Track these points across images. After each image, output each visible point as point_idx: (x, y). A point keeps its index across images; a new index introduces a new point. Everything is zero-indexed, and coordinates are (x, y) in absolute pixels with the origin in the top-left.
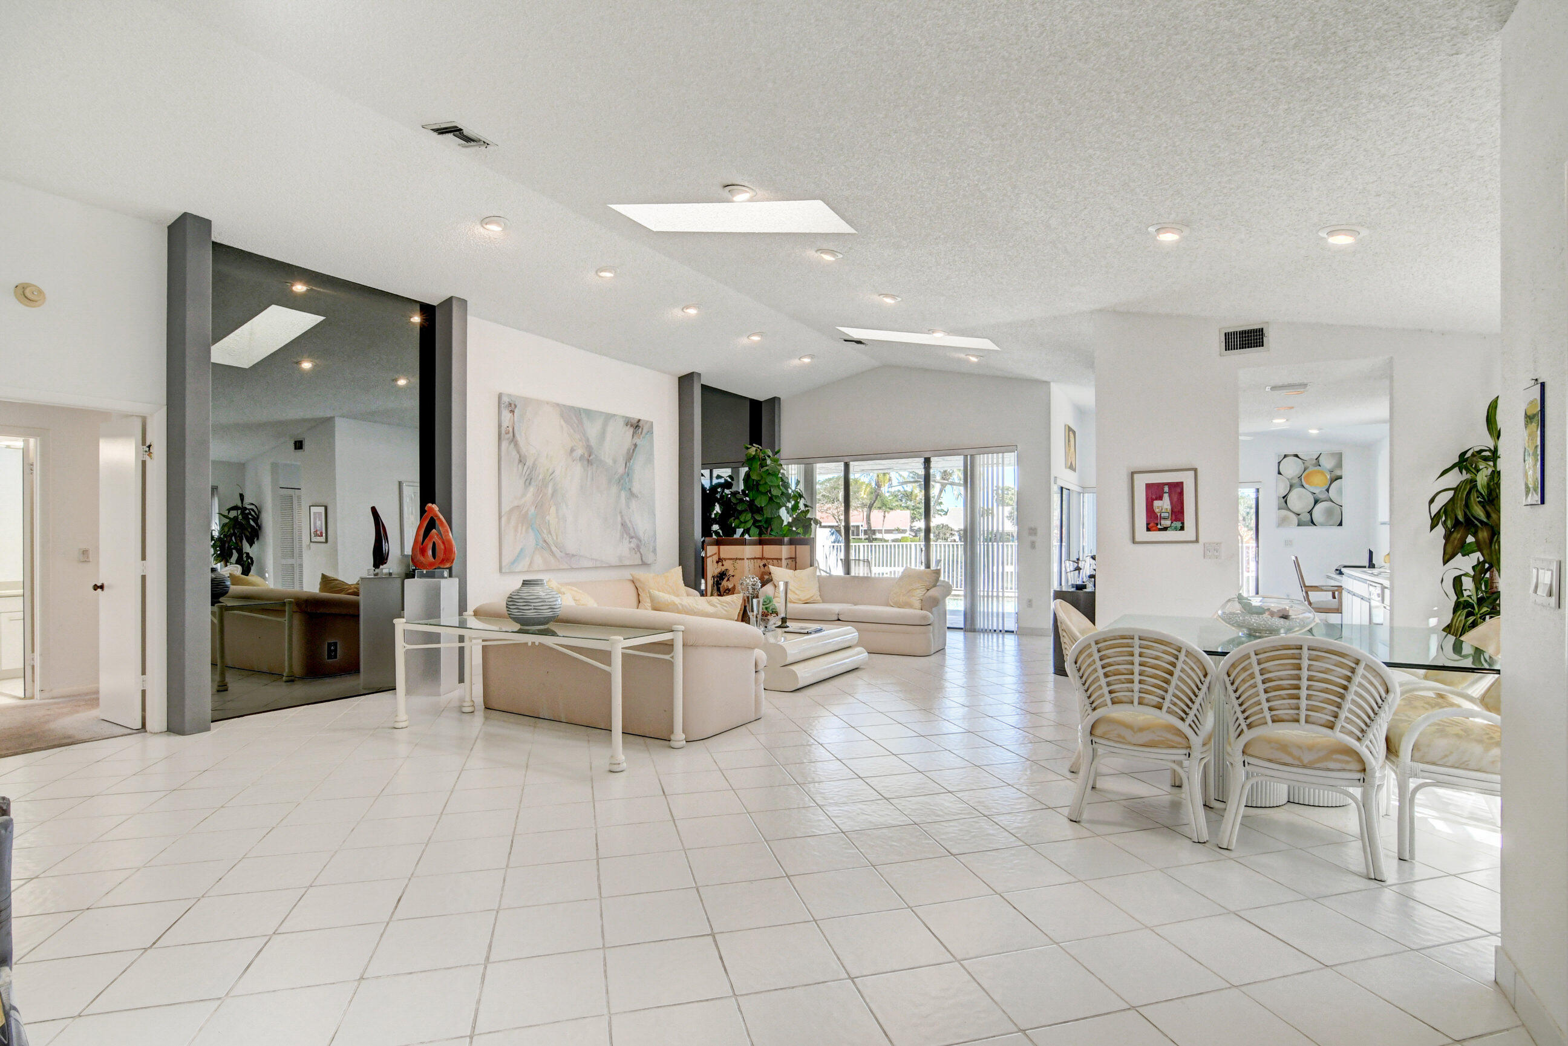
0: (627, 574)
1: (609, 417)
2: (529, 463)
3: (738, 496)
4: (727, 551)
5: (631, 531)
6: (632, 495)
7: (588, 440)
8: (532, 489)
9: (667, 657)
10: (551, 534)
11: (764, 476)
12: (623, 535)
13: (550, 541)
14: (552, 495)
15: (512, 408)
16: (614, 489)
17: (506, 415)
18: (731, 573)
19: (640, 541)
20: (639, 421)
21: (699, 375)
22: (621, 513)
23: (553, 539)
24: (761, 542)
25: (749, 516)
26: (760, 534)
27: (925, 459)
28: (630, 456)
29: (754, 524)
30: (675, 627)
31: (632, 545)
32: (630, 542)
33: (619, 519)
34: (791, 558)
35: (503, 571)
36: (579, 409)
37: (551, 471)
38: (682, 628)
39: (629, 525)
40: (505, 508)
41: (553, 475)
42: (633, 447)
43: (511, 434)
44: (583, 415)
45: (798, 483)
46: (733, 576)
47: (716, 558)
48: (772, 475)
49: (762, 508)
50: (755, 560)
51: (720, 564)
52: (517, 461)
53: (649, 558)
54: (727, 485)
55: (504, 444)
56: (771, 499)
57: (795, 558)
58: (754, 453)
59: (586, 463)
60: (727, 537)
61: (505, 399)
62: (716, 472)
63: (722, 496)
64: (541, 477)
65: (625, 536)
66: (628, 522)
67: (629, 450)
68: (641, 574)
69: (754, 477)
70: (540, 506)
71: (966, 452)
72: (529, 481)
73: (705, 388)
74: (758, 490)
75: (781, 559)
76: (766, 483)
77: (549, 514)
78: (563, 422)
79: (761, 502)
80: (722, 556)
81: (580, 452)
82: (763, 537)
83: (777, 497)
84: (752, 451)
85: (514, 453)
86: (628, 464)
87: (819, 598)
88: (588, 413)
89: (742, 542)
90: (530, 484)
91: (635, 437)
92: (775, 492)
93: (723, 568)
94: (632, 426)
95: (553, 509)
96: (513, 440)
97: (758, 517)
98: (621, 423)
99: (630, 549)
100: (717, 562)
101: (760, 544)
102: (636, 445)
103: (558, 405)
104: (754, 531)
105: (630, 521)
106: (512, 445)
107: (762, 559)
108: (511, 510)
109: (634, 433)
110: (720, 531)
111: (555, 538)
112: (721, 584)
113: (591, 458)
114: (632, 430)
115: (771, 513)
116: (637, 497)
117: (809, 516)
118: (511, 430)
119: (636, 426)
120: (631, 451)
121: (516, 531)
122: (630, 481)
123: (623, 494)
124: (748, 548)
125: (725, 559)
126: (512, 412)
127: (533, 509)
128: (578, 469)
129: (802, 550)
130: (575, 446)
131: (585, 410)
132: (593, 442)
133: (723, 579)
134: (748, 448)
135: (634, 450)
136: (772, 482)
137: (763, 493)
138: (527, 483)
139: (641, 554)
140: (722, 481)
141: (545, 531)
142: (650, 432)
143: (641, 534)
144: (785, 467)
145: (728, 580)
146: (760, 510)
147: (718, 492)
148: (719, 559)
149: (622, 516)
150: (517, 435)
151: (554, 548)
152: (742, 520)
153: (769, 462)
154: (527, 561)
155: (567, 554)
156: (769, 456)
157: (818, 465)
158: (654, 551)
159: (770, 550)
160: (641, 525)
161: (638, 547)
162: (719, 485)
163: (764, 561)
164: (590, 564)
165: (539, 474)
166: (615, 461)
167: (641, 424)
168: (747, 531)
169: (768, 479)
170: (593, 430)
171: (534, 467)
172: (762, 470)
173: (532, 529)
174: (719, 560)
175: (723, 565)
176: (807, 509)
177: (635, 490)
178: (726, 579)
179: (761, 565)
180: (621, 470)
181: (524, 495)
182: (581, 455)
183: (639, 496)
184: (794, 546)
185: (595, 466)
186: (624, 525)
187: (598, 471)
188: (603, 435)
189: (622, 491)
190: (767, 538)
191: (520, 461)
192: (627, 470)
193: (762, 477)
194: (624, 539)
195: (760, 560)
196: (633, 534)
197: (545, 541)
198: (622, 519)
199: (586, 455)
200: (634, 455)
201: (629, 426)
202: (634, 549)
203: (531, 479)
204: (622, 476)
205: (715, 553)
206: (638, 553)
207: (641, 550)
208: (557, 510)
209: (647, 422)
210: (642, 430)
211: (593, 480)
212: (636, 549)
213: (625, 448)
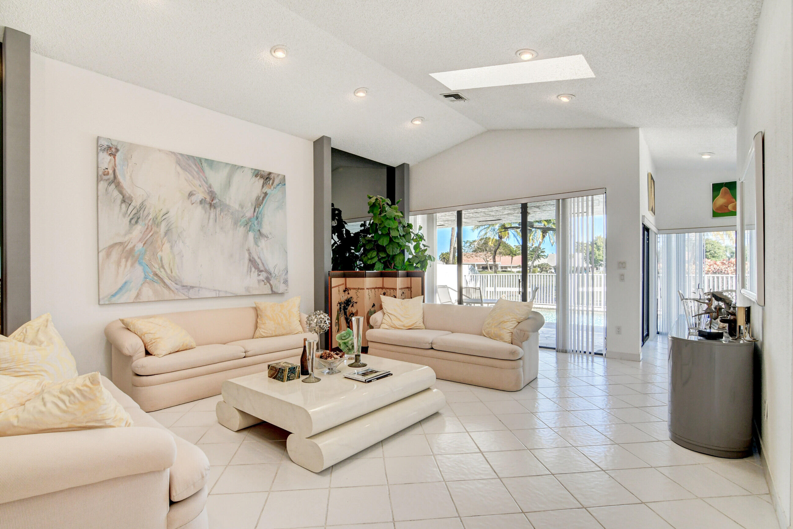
0: (250, 302)
1: (235, 168)
2: (136, 203)
4: (352, 282)
5: (261, 266)
6: (261, 234)
7: (210, 187)
8: (139, 227)
10: (164, 268)
11: (383, 220)
12: (251, 269)
13: (162, 274)
14: (166, 234)
15: (113, 151)
16: (241, 230)
17: (106, 159)
18: (354, 300)
19: (271, 274)
20: (270, 173)
21: (329, 139)
22: (248, 250)
23: (166, 273)
24: (382, 275)
25: (374, 254)
26: (383, 269)
27: (522, 204)
28: (259, 202)
31: (261, 278)
32: (259, 275)
33: (247, 255)
34: (408, 288)
35: (101, 302)
36: (200, 159)
37: (164, 211)
39: (258, 261)
40: (105, 243)
41: (167, 215)
42: (263, 195)
43: (111, 176)
44: (205, 165)
45: (421, 228)
46: (356, 303)
47: (342, 288)
48: (390, 219)
49: (385, 247)
50: (376, 290)
51: (347, 292)
52: (119, 201)
53: (281, 288)
55: (104, 185)
56: (391, 240)
57: (411, 288)
59: (208, 206)
61: (105, 143)
64: (151, 217)
65: (253, 269)
66: (256, 258)
67: (258, 198)
68: (266, 304)
69: (376, 221)
70: (149, 243)
71: (558, 197)
72: (135, 220)
73: (334, 151)
74: (381, 232)
75: (396, 289)
76: (385, 226)
77: (162, 250)
78: (178, 168)
79: (384, 242)
80: (348, 287)
81: (200, 196)
83: (396, 237)
85: (116, 193)
86: (257, 209)
87: (422, 324)
88: (211, 163)
89: (363, 275)
90: (137, 222)
91: (265, 187)
92: (394, 234)
93: (349, 296)
94: (262, 177)
95: (167, 246)
96: (115, 181)
97: (382, 255)
98: (250, 174)
99: (259, 281)
100: (344, 291)
101: (381, 277)
102: (266, 194)
103: (172, 153)
104: (378, 266)
105: (259, 258)
106: (113, 186)
107: (382, 288)
108: (114, 246)
109: (264, 183)
111: (169, 272)
112: (347, 309)
113: (214, 202)
114: (261, 181)
115: (393, 251)
116: (267, 237)
117: (427, 253)
118: (111, 171)
119: (267, 178)
120: (261, 198)
121: (119, 264)
122: (260, 224)
123: (251, 235)
124: (367, 280)
125: (350, 289)
126: (113, 155)
127: (140, 245)
128: (199, 212)
129: (416, 281)
130: (195, 191)
131: (206, 160)
132: (216, 188)
133: (349, 305)
135: (264, 198)
136: (389, 225)
137: (383, 235)
138: (133, 221)
139: (271, 285)
141: (156, 266)
142: (283, 182)
143: (272, 270)
144: (411, 216)
145: (352, 306)
146: (383, 249)
148: (346, 288)
149: (250, 254)
150: (120, 178)
151: (167, 281)
152: (369, 257)
153: (388, 209)
154: (133, 293)
155: (184, 286)
157: (438, 215)
158: (286, 282)
159: (388, 282)
160: (272, 260)
161: (268, 279)
163: (384, 291)
164: (213, 294)
165: (149, 214)
166: (242, 206)
167: (272, 176)
170: (216, 178)
171: (142, 206)
172: (381, 215)
173: (140, 264)
175: (348, 294)
176: (425, 248)
177: (264, 231)
178: (351, 305)
180: (249, 213)
181: (129, 232)
182: (202, 199)
183: (270, 236)
184: (409, 278)
185: (218, 209)
186: (252, 261)
187: (222, 214)
188: (228, 183)
189: (250, 232)
190: (390, 271)
191: (124, 201)
192: (255, 214)
193: (382, 222)
194: (252, 272)
195: (380, 290)
196: (262, 268)
197: (156, 275)
198: (250, 256)
199: (208, 199)
200: (264, 202)
201: (259, 177)
202: (263, 281)
203: (138, 218)
204: (250, 219)
205: (343, 284)
206: (268, 284)
207: (271, 282)
208: (172, 247)
209: (279, 175)
210: (274, 181)
211: (216, 221)
212: (266, 281)
213: (254, 196)
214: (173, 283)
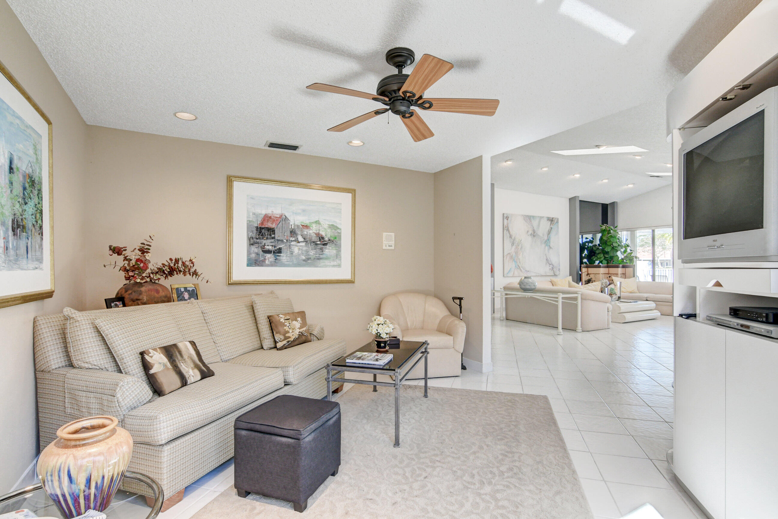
0: (549, 279)
1: (541, 218)
2: (513, 237)
3: (597, 247)
4: (591, 270)
6: (550, 248)
7: (533, 228)
8: (514, 247)
9: (575, 302)
10: (520, 263)
11: (609, 238)
13: (520, 266)
14: (521, 249)
15: (507, 218)
16: (543, 245)
17: (505, 221)
18: (593, 280)
19: (553, 266)
20: (553, 218)
21: (578, 197)
22: (546, 255)
24: (608, 267)
25: (602, 255)
26: (608, 263)
28: (549, 233)
29: (604, 259)
30: (578, 293)
32: (549, 266)
33: (545, 258)
34: (623, 274)
35: (505, 276)
36: (530, 216)
37: (520, 240)
38: (581, 293)
39: (549, 259)
40: (505, 254)
43: (507, 228)
44: (532, 218)
45: (627, 240)
46: (595, 281)
47: (586, 273)
48: (613, 237)
49: (608, 252)
50: (605, 274)
51: (588, 276)
53: (557, 273)
54: (591, 242)
55: (505, 231)
56: (613, 248)
57: (625, 274)
58: (604, 228)
59: (533, 236)
60: (591, 264)
61: (505, 215)
62: (585, 236)
63: (588, 247)
64: (517, 242)
65: (547, 264)
66: (548, 258)
67: (549, 231)
68: (554, 279)
69: (605, 238)
70: (516, 253)
72: (513, 244)
73: (581, 201)
74: (606, 244)
75: (618, 274)
76: (610, 241)
77: (520, 256)
78: (524, 221)
79: (608, 249)
80: (589, 273)
81: (530, 232)
82: (609, 264)
83: (616, 247)
84: (604, 227)
85: (508, 234)
86: (548, 236)
87: (637, 291)
88: (533, 217)
89: (598, 266)
90: (513, 245)
91: (551, 225)
92: (615, 245)
93: (590, 278)
94: (550, 220)
95: (521, 254)
96: (508, 230)
97: (606, 256)
98: (546, 219)
99: (549, 269)
100: (587, 275)
102: (552, 228)
103: (522, 215)
104: (605, 262)
106: (507, 232)
107: (608, 274)
108: (507, 255)
109: (551, 223)
110: (587, 262)
111: (522, 265)
113: (535, 234)
115: (613, 254)
117: (632, 255)
118: (507, 226)
119: (552, 220)
121: (508, 262)
122: (549, 242)
123: (547, 248)
124: (601, 269)
125: (591, 274)
126: (507, 220)
127: (514, 254)
128: (530, 238)
129: (629, 270)
130: (529, 230)
132: (535, 229)
133: (590, 282)
134: (601, 226)
135: (551, 230)
136: (613, 240)
137: (608, 245)
139: (554, 271)
140: (588, 240)
141: (518, 262)
142: (557, 222)
143: (554, 263)
144: (620, 233)
146: (607, 253)
147: (586, 245)
149: (546, 256)
150: (509, 228)
151: (521, 268)
152: (599, 257)
153: (612, 231)
154: (512, 273)
155: (526, 271)
156: (612, 229)
157: (638, 231)
158: (559, 270)
159: (612, 270)
160: (554, 260)
161: (553, 268)
162: (587, 242)
163: (610, 275)
164: (534, 274)
166: (543, 235)
167: (554, 219)
168: (601, 262)
169: (612, 239)
170: (535, 223)
171: (515, 238)
172: (608, 235)
173: (514, 261)
174: (588, 274)
175: (590, 276)
177: (551, 246)
179: (608, 276)
180: (546, 238)
181: (512, 249)
183: (553, 248)
184: (624, 269)
185: (536, 237)
186: (547, 260)
187: (537, 239)
188: (539, 225)
189: (546, 246)
190: (611, 265)
191: (510, 237)
192: (548, 238)
193: (608, 238)
195: (607, 275)
196: (550, 263)
197: (518, 266)
199: (533, 233)
200: (551, 232)
202: (551, 269)
204: (546, 240)
205: (586, 272)
209: (556, 218)
210: (554, 221)
211: (535, 242)
213: (547, 230)
214: (523, 269)
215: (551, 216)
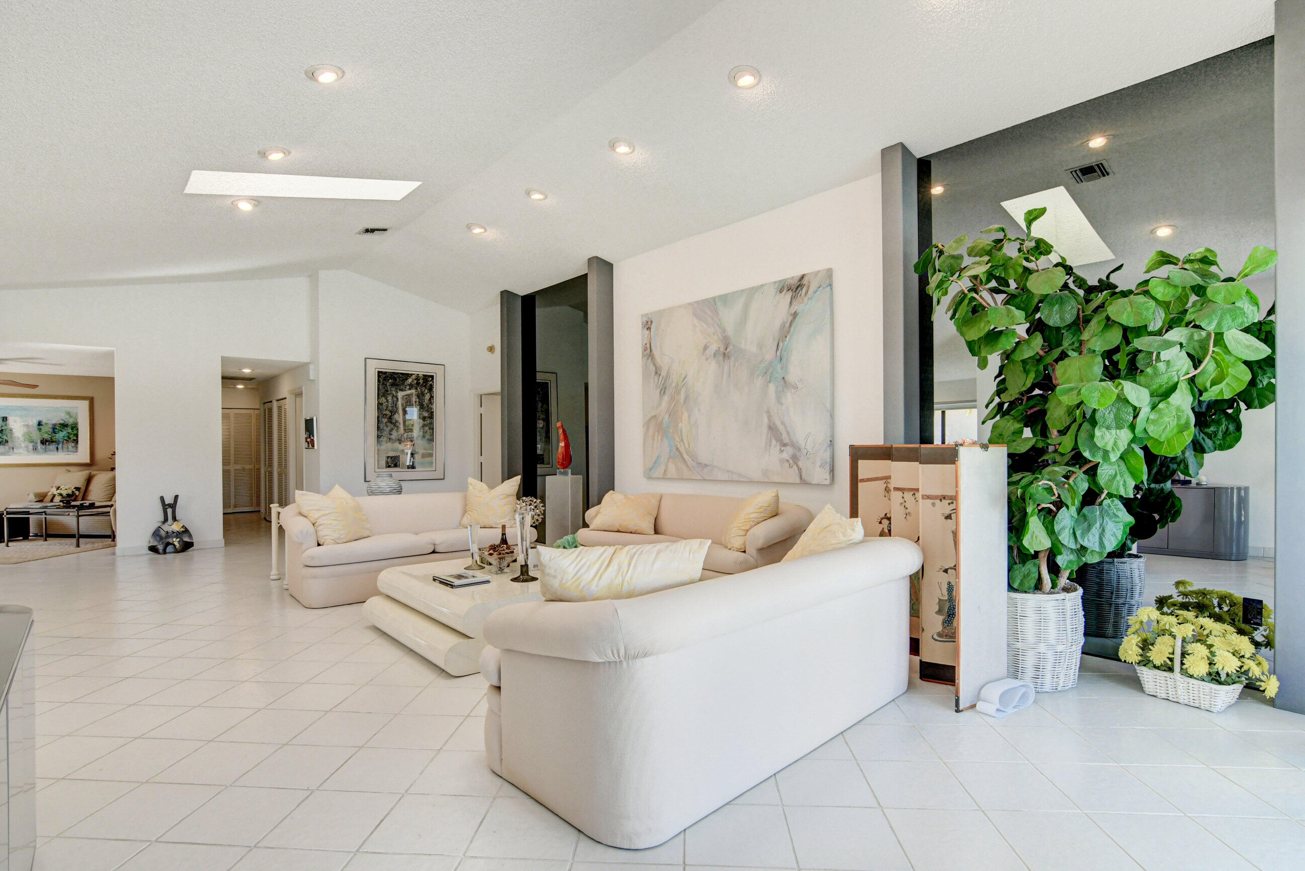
1: (751, 292)
2: (664, 373)
5: (784, 435)
6: (786, 386)
7: (724, 331)
8: (666, 398)
10: (683, 442)
12: (771, 442)
13: (682, 449)
14: (685, 401)
15: (649, 325)
16: (759, 382)
17: (645, 333)
19: (800, 450)
20: (801, 278)
22: (768, 412)
23: (685, 446)
28: (785, 331)
31: (785, 456)
32: (782, 451)
33: (766, 420)
35: (647, 476)
36: (714, 299)
37: (683, 376)
39: (781, 428)
40: (646, 419)
41: (686, 380)
42: (790, 318)
43: (649, 350)
44: (719, 304)
52: (653, 373)
55: (644, 360)
59: (721, 358)
61: (644, 320)
64: (674, 385)
65: (774, 442)
66: (778, 423)
67: (783, 326)
70: (673, 413)
72: (663, 391)
77: (681, 421)
78: (694, 320)
81: (714, 347)
85: (652, 366)
86: (781, 344)
90: (664, 393)
91: (794, 303)
94: (789, 289)
95: (686, 415)
96: (651, 354)
98: (771, 292)
99: (782, 461)
102: (795, 315)
103: (693, 304)
105: (782, 423)
106: (650, 360)
108: (648, 421)
109: (793, 299)
111: (687, 447)
113: (728, 350)
114: (789, 296)
116: (796, 388)
118: (648, 345)
119: (799, 287)
120: (787, 325)
121: (653, 439)
122: (785, 368)
123: (771, 387)
126: (650, 328)
127: (667, 416)
128: (712, 367)
130: (708, 342)
131: (719, 297)
132: (730, 332)
135: (789, 323)
138: (662, 392)
139: (800, 469)
141: (678, 440)
143: (802, 443)
149: (769, 417)
150: (653, 349)
151: (685, 456)
154: (661, 469)
155: (698, 464)
158: (825, 464)
160: (801, 427)
161: (795, 458)
165: (672, 381)
166: (760, 346)
167: (803, 281)
170: (729, 317)
171: (668, 375)
173: (667, 437)
177: (791, 378)
180: (770, 355)
181: (659, 405)
182: (716, 350)
183: (799, 385)
185: (733, 359)
186: (772, 428)
187: (736, 365)
188: (744, 318)
189: (771, 384)
191: (656, 373)
192: (778, 353)
194: (772, 447)
196: (786, 441)
197: (677, 449)
198: (769, 420)
199: (722, 349)
200: (792, 329)
201: (785, 291)
202: (788, 461)
203: (665, 388)
204: (771, 362)
206: (795, 467)
207: (800, 464)
208: (689, 417)
209: (817, 273)
210: (809, 286)
211: (729, 376)
212: (791, 462)
213: (778, 323)
214: (690, 459)
215: (791, 273)
